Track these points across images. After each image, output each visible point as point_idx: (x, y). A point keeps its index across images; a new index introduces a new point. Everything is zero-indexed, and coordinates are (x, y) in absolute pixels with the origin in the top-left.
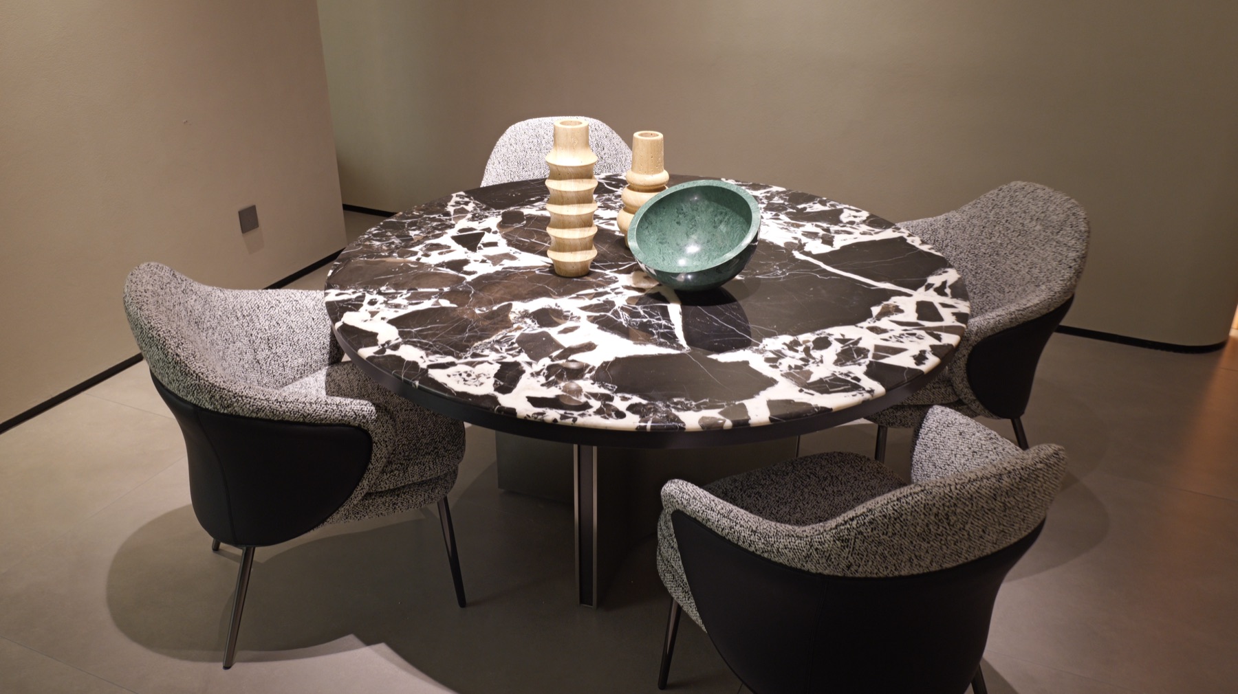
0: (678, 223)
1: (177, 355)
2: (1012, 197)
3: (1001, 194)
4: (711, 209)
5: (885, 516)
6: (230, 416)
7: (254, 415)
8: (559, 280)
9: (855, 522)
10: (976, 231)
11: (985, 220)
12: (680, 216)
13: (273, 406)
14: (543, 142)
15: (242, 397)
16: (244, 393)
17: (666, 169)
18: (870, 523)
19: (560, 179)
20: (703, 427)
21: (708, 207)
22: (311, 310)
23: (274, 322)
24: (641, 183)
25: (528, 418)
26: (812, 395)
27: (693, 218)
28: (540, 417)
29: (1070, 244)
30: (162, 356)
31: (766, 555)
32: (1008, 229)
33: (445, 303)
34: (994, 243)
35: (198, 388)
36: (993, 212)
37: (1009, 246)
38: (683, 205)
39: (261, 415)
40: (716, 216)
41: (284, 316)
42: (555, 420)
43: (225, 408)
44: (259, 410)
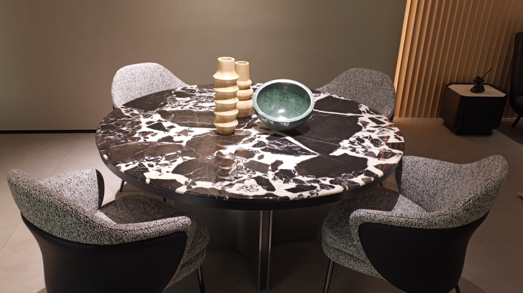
0: (265, 101)
1: (86, 217)
2: (354, 75)
3: (348, 74)
4: (279, 93)
5: (483, 195)
6: (120, 244)
7: (134, 240)
8: (226, 137)
9: (471, 201)
12: (266, 98)
13: (145, 232)
15: (127, 231)
16: (128, 229)
18: (478, 199)
19: (226, 87)
20: (365, 183)
21: (277, 92)
24: (243, 86)
25: (296, 199)
26: (385, 160)
27: (271, 98)
28: (301, 197)
29: (389, 89)
30: (75, 220)
31: (427, 228)
32: (357, 87)
33: (188, 158)
34: (352, 94)
35: (102, 234)
36: (347, 82)
37: (360, 94)
38: (267, 93)
39: (139, 239)
40: (281, 95)
42: (309, 196)
43: (116, 241)
44: (137, 236)
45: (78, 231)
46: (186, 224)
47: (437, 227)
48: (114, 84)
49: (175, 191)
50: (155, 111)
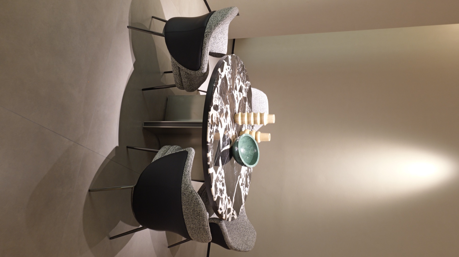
0: (248, 146)
1: (220, 24)
2: (252, 232)
3: (253, 229)
4: (252, 154)
5: (199, 201)
6: (204, 36)
7: (204, 42)
8: (233, 116)
9: (196, 195)
10: (243, 224)
11: (246, 226)
12: (250, 146)
13: (206, 48)
14: (262, 104)
15: (209, 40)
16: (210, 40)
17: (261, 142)
18: (197, 198)
19: (260, 116)
20: (208, 157)
21: (252, 153)
22: (222, 48)
23: (220, 39)
24: (257, 136)
25: (209, 115)
26: (214, 183)
27: (249, 150)
28: (209, 117)
29: (243, 247)
30: (219, 20)
31: (184, 175)
32: (244, 232)
33: (229, 87)
34: (240, 228)
35: (211, 29)
36: (248, 228)
37: (240, 232)
38: (253, 147)
39: (204, 44)
40: (250, 155)
41: (221, 41)
42: (209, 121)
43: (206, 35)
45: (214, 21)
46: (203, 70)
47: (183, 179)
48: (260, 91)
49: (220, 68)
50: (247, 97)
